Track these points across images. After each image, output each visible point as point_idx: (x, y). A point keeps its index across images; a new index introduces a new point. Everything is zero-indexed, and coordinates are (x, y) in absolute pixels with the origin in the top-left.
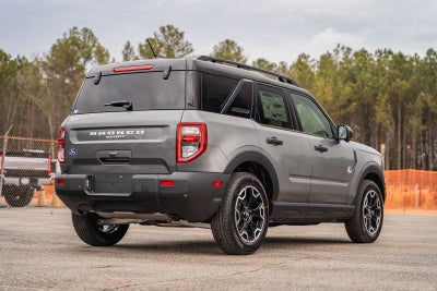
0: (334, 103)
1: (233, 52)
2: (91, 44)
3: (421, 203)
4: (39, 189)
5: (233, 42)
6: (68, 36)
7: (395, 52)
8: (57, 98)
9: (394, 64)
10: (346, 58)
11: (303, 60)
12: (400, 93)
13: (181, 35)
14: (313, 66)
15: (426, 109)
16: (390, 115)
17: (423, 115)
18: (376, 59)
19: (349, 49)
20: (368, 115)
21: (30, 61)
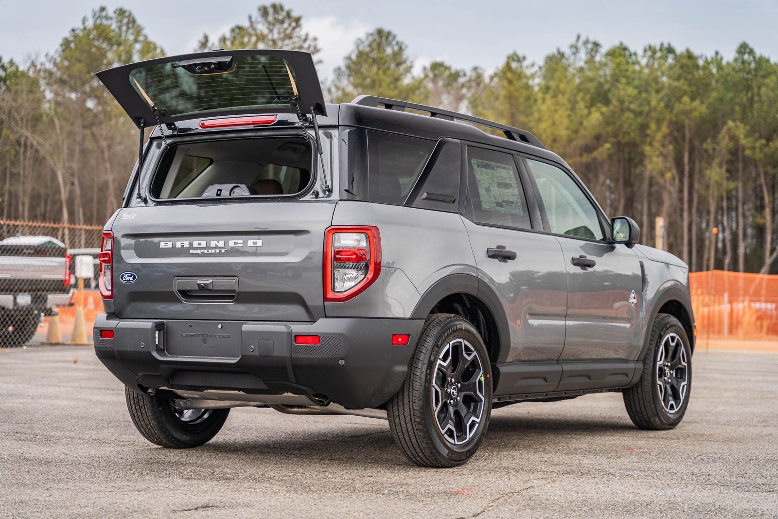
0: (570, 141)
1: (389, 51)
2: (131, 38)
3: (734, 326)
4: (49, 313)
5: (389, 33)
6: (90, 24)
7: (680, 49)
8: (71, 134)
9: (677, 71)
10: (590, 61)
11: (514, 65)
12: (687, 122)
13: (298, 20)
14: (533, 76)
15: (735, 152)
16: (671, 163)
17: (730, 162)
18: (644, 62)
19: (596, 45)
20: (630, 160)
21: (22, 68)
